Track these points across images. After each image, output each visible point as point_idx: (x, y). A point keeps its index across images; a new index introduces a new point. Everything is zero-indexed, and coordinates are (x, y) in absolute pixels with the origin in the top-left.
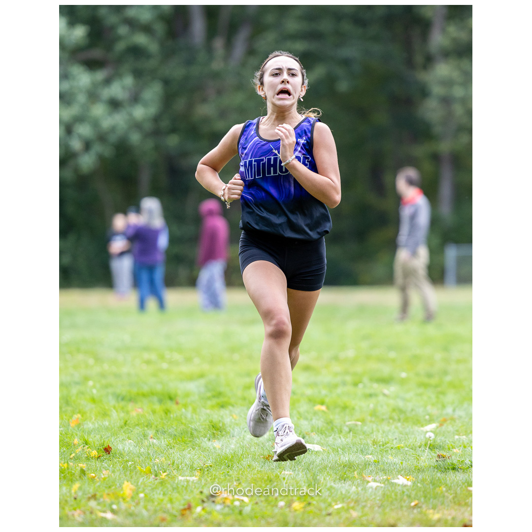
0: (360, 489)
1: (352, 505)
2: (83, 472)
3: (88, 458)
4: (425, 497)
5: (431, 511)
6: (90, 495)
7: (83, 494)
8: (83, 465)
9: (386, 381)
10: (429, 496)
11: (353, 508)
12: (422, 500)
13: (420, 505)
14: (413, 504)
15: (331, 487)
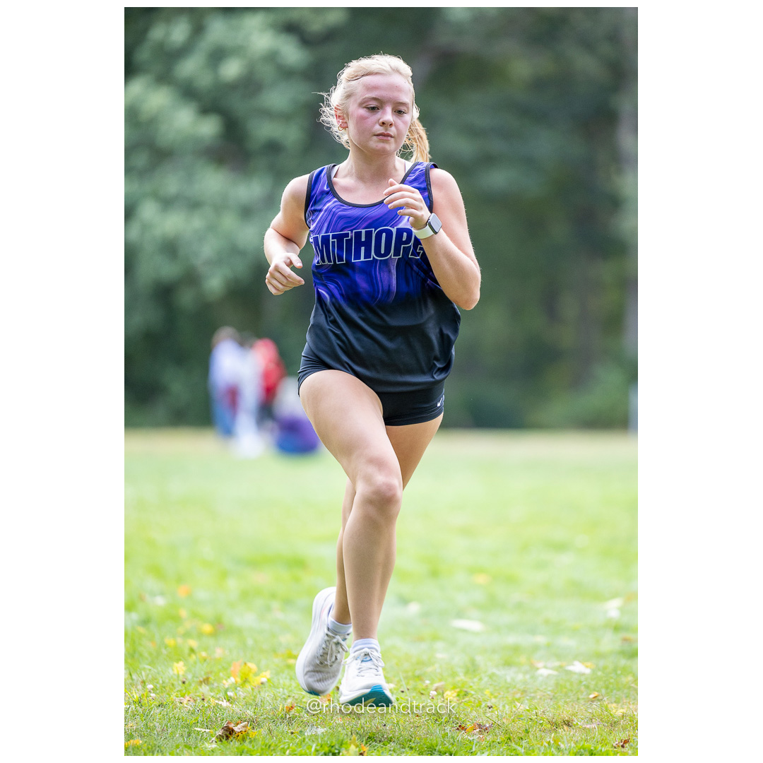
0: (528, 677)
1: (518, 696)
2: (192, 651)
3: (200, 635)
4: (607, 688)
5: (614, 705)
6: (201, 679)
7: (194, 677)
8: (193, 643)
9: (560, 547)
10: (611, 686)
11: (518, 700)
12: (603, 691)
13: (600, 698)
14: (592, 696)
15: (493, 674)
